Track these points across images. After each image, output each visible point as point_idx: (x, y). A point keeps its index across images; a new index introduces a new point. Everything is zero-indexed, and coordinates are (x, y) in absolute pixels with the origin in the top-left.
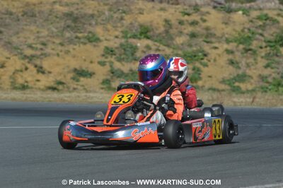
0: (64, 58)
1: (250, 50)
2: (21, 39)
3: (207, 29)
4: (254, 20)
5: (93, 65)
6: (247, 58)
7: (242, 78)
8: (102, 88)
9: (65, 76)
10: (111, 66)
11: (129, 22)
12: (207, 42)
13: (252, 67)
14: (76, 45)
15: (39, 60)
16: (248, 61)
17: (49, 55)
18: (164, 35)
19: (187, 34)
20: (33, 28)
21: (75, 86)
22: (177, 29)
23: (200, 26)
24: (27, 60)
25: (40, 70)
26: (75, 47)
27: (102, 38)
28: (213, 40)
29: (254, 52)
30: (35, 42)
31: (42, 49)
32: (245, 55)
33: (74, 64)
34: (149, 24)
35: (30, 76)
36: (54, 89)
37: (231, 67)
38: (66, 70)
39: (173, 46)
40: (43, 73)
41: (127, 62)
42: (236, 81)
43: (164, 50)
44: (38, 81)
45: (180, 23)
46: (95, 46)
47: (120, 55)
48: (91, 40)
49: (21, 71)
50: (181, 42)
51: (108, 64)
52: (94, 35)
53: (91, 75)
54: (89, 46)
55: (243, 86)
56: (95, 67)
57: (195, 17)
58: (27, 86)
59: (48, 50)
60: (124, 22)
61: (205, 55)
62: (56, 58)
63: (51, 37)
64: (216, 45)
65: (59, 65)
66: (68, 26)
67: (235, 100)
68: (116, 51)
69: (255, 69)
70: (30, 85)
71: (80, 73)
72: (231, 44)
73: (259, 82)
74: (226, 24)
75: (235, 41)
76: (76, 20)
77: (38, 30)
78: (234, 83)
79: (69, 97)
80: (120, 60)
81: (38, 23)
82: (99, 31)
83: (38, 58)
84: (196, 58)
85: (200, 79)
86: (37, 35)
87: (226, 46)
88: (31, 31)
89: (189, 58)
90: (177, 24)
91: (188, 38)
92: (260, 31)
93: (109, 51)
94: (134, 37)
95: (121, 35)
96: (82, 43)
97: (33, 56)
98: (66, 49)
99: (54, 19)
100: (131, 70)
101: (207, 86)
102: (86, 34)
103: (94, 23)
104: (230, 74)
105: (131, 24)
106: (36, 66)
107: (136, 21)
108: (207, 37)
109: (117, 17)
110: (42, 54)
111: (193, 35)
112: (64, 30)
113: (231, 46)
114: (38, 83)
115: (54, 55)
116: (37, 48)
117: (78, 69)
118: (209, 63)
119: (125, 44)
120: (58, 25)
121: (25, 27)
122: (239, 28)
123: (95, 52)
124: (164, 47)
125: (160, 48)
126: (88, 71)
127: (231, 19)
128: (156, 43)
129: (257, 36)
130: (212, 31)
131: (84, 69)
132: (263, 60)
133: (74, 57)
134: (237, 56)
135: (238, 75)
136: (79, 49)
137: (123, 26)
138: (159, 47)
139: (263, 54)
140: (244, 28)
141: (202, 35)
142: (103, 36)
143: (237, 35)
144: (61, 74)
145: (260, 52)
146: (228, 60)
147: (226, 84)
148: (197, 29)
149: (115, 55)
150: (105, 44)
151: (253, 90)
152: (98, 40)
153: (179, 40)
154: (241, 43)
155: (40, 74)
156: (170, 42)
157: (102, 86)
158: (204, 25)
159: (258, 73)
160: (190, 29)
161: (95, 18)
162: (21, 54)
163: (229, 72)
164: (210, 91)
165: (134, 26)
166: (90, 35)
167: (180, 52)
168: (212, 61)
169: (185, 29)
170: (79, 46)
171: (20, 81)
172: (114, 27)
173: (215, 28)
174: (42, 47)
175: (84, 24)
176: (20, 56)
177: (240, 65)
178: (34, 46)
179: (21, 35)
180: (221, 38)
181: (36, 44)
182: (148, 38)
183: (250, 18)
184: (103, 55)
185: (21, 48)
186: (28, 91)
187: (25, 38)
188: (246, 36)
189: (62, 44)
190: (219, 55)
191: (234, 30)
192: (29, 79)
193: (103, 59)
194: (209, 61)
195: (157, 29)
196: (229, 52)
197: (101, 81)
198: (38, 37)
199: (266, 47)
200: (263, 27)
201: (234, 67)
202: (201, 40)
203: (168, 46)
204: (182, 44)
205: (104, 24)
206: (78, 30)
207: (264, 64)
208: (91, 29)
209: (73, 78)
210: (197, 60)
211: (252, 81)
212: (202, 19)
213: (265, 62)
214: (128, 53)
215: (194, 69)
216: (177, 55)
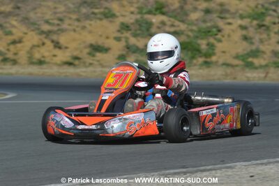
0: (80, 34)
6: (261, 34)
7: (256, 53)
9: (81, 52)
10: (126, 42)
12: (222, 18)
14: (91, 20)
18: (179, 11)
19: (202, 10)
21: (91, 62)
24: (44, 36)
25: (57, 45)
31: (58, 25)
32: (259, 30)
33: (91, 39)
35: (47, 51)
36: (70, 64)
38: (82, 45)
39: (187, 22)
40: (60, 48)
41: (142, 37)
43: (178, 26)
44: (55, 56)
46: (111, 22)
47: (136, 30)
49: (38, 46)
50: (196, 18)
51: (123, 40)
53: (106, 50)
54: (105, 22)
55: (256, 61)
56: (111, 43)
59: (65, 26)
61: (219, 31)
62: (72, 33)
65: (75, 40)
67: (249, 75)
68: (132, 27)
71: (96, 49)
78: (247, 58)
79: (84, 72)
80: (135, 35)
84: (210, 34)
85: (214, 54)
87: (240, 22)
89: (203, 34)
91: (203, 13)
93: (125, 27)
97: (50, 32)
101: (221, 61)
104: (244, 50)
106: (53, 41)
110: (59, 30)
114: (54, 58)
118: (223, 39)
121: (42, 3)
123: (112, 28)
124: (179, 23)
125: (175, 24)
128: (171, 19)
132: (277, 36)
133: (90, 32)
134: (251, 32)
136: (95, 24)
138: (174, 22)
147: (239, 60)
149: (130, 30)
150: (121, 20)
151: (267, 66)
153: (194, 16)
157: (117, 61)
162: (38, 29)
163: (243, 47)
164: (224, 66)
165: (149, 2)
167: (195, 28)
168: (226, 36)
171: (37, 56)
176: (37, 31)
177: (254, 41)
178: (51, 21)
182: (163, 14)
184: (119, 31)
186: (45, 66)
187: (43, 14)
189: (78, 20)
190: (233, 31)
192: (46, 54)
193: (118, 35)
194: (223, 36)
195: (172, 5)
196: (243, 28)
197: (116, 56)
203: (183, 21)
204: (197, 20)
209: (89, 54)
210: (211, 36)
214: (143, 29)
215: (208, 44)
216: (192, 30)
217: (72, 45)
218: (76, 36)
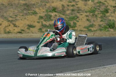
0: (24, 21)
1: (95, 15)
2: (8, 14)
3: (78, 7)
4: (96, 4)
5: (35, 23)
7: (92, 26)
8: (39, 32)
9: (24, 28)
10: (42, 23)
11: (48, 6)
12: (78, 13)
13: (96, 22)
14: (28, 15)
15: (14, 22)
16: (94, 19)
18: (62, 10)
19: (71, 10)
20: (12, 10)
21: (28, 31)
22: (67, 8)
24: (10, 22)
25: (15, 26)
26: (28, 16)
27: (38, 13)
28: (81, 12)
30: (13, 15)
31: (15, 18)
32: (93, 17)
33: (28, 23)
34: (56, 7)
35: (11, 28)
36: (20, 33)
37: (88, 22)
38: (25, 25)
39: (65, 15)
40: (16, 27)
41: (48, 21)
43: (62, 16)
44: (14, 30)
46: (35, 16)
47: (45, 19)
49: (8, 26)
50: (69, 13)
51: (41, 22)
52: (35, 12)
53: (34, 27)
54: (33, 16)
55: (92, 29)
56: (36, 24)
57: (73, 3)
59: (18, 18)
60: (46, 6)
61: (78, 17)
62: (21, 21)
63: (19, 13)
64: (82, 14)
65: (22, 23)
66: (25, 9)
68: (44, 17)
70: (11, 31)
71: (30, 26)
72: (87, 13)
74: (85, 5)
75: (89, 12)
76: (28, 6)
77: (14, 10)
78: (89, 28)
80: (45, 21)
81: (14, 8)
82: (37, 10)
85: (76, 27)
86: (13, 12)
88: (11, 11)
89: (71, 19)
90: (67, 6)
91: (71, 11)
92: (98, 8)
93: (41, 17)
94: (50, 12)
95: (45, 11)
96: (31, 15)
97: (12, 21)
98: (25, 17)
100: (50, 24)
101: (79, 29)
102: (32, 11)
103: (35, 7)
104: (87, 25)
106: (13, 24)
107: (51, 6)
108: (78, 10)
110: (15, 20)
111: (73, 10)
112: (23, 10)
113: (88, 14)
116: (13, 18)
118: (79, 21)
119: (47, 14)
120: (21, 8)
121: (9, 10)
122: (90, 7)
123: (35, 18)
124: (62, 15)
125: (61, 16)
127: (87, 4)
128: (59, 14)
129: (97, 10)
130: (80, 8)
131: (32, 24)
132: (100, 19)
133: (28, 20)
134: (90, 18)
135: (90, 25)
137: (46, 8)
139: (100, 17)
140: (92, 7)
141: (76, 10)
142: (38, 12)
143: (89, 10)
144: (22, 27)
146: (86, 19)
147: (86, 28)
148: (75, 8)
149: (43, 19)
150: (39, 15)
151: (96, 30)
152: (37, 13)
153: (68, 12)
154: (91, 13)
155: (15, 27)
156: (64, 13)
157: (39, 31)
159: (98, 24)
160: (72, 8)
161: (35, 5)
163: (87, 24)
164: (80, 31)
165: (50, 8)
167: (68, 17)
169: (70, 8)
171: (7, 30)
172: (42, 8)
176: (7, 21)
177: (91, 21)
178: (12, 16)
180: (84, 11)
181: (13, 16)
182: (56, 12)
183: (94, 3)
184: (39, 19)
185: (7, 17)
186: (11, 34)
187: (9, 14)
188: (93, 10)
189: (23, 16)
190: (83, 17)
191: (89, 8)
192: (11, 29)
193: (39, 21)
195: (59, 8)
196: (87, 16)
197: (38, 29)
198: (14, 13)
199: (101, 14)
200: (99, 6)
202: (76, 12)
203: (64, 15)
204: (69, 14)
205: (39, 7)
206: (29, 10)
207: (100, 20)
208: (33, 9)
209: (27, 28)
210: (75, 20)
211: (96, 27)
212: (76, 4)
214: (48, 18)
215: (73, 23)
216: (67, 18)
217: (21, 25)
218: (22, 22)
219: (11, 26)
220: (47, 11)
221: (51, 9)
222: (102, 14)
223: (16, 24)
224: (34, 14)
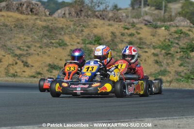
1: (169, 54)
2: (13, 43)
3: (140, 39)
4: (173, 34)
5: (62, 62)
11: (87, 33)
13: (171, 66)
15: (25, 57)
16: (168, 62)
17: (32, 54)
20: (21, 36)
22: (119, 38)
23: (136, 37)
26: (50, 49)
27: (68, 44)
28: (144, 46)
29: (172, 56)
30: (22, 45)
34: (101, 35)
37: (156, 65)
42: (160, 75)
45: (122, 35)
48: (61, 44)
52: (63, 42)
57: (132, 31)
58: (17, 75)
60: (84, 33)
63: (33, 42)
64: (147, 50)
66: (45, 35)
69: (173, 67)
70: (18, 74)
72: (157, 49)
73: (175, 75)
74: (153, 36)
75: (160, 48)
76: (51, 31)
77: (24, 37)
81: (25, 32)
82: (66, 39)
83: (24, 56)
86: (24, 40)
88: (21, 38)
90: (120, 35)
92: (177, 41)
94: (90, 43)
95: (81, 42)
96: (55, 46)
98: (44, 50)
99: (36, 30)
102: (57, 41)
103: (63, 33)
105: (89, 34)
107: (92, 33)
108: (140, 44)
109: (79, 30)
111: (131, 43)
112: (42, 38)
113: (157, 51)
115: (35, 54)
116: (24, 50)
117: (52, 64)
119: (84, 48)
120: (39, 34)
122: (162, 39)
126: (58, 66)
127: (157, 33)
129: (175, 45)
130: (144, 41)
131: (55, 64)
135: (161, 71)
137: (83, 36)
139: (178, 57)
140: (166, 39)
142: (69, 42)
143: (160, 44)
144: (40, 67)
145: (177, 56)
146: (154, 60)
148: (134, 39)
152: (66, 45)
154: (163, 49)
155: (26, 67)
156: (115, 47)
158: (139, 36)
159: (174, 69)
160: (128, 39)
161: (64, 30)
166: (60, 41)
169: (125, 39)
170: (53, 49)
172: (76, 36)
173: (146, 38)
174: (27, 49)
175: (56, 34)
179: (13, 40)
180: (150, 45)
181: (23, 47)
183: (170, 33)
185: (13, 49)
188: (167, 44)
191: (159, 40)
198: (25, 42)
199: (180, 52)
200: (179, 38)
201: (158, 65)
202: (136, 46)
205: (70, 34)
206: (52, 38)
207: (179, 64)
208: (61, 37)
211: (170, 75)
212: (137, 32)
213: (179, 62)
219: (18, 64)
220: (84, 42)
221: (92, 39)
222: (182, 53)
223: (28, 62)
224: (60, 46)
